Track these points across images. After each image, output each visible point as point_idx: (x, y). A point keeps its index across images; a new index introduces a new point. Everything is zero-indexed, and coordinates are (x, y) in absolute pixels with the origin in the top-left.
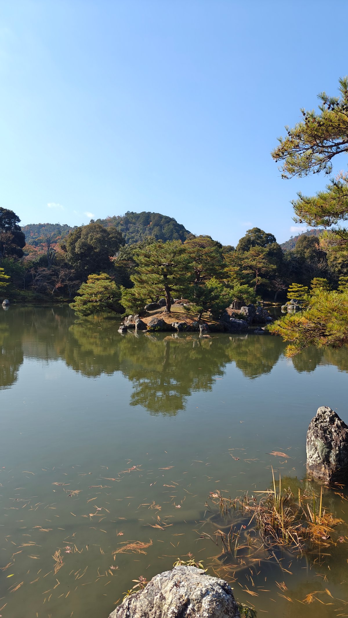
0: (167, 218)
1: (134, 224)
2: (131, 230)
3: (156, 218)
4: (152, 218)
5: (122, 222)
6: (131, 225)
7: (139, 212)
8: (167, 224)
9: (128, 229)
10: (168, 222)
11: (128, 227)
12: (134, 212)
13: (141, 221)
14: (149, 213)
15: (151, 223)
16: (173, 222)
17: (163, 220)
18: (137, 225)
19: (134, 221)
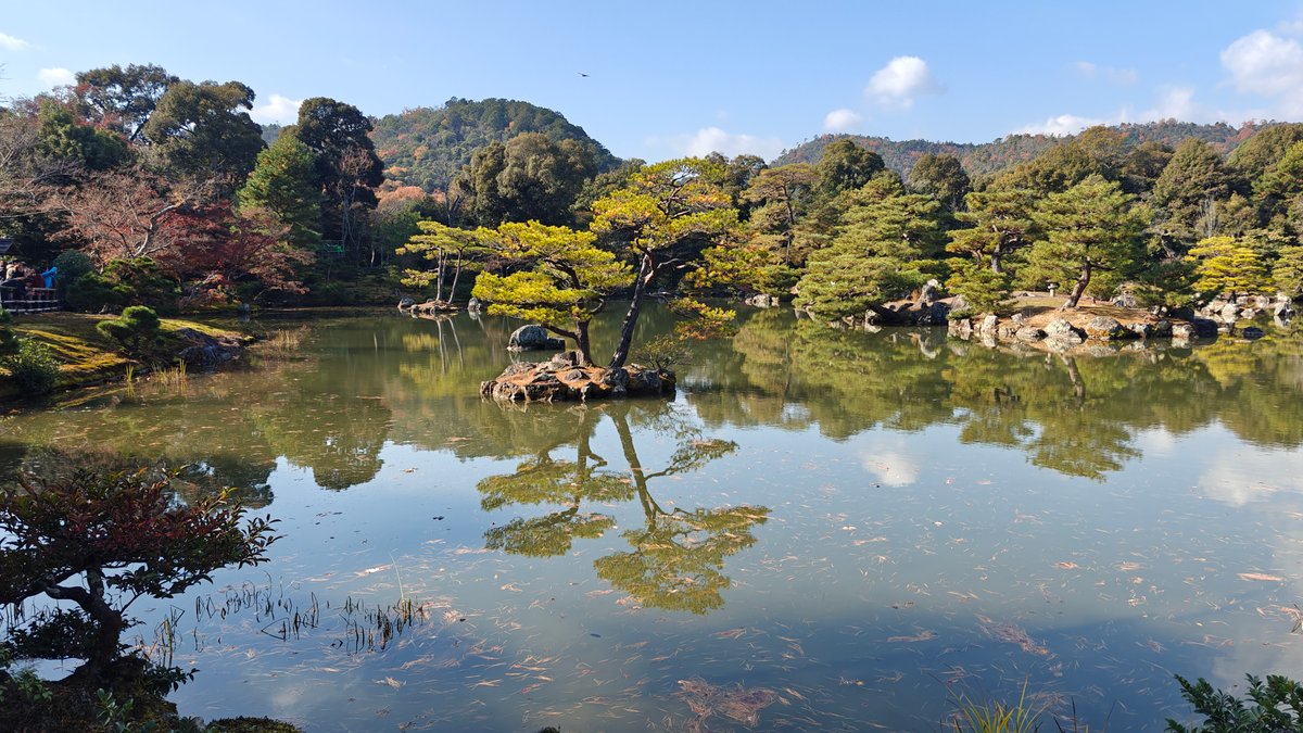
0: (545, 111)
1: (474, 125)
2: (468, 139)
3: (522, 113)
4: (511, 112)
5: (444, 122)
6: (468, 128)
7: (478, 98)
8: (548, 126)
9: (460, 138)
10: (551, 121)
11: (461, 132)
12: (468, 99)
13: (490, 119)
14: (503, 100)
15: (511, 124)
16: (561, 121)
17: (539, 116)
18: (481, 128)
19: (471, 118)
